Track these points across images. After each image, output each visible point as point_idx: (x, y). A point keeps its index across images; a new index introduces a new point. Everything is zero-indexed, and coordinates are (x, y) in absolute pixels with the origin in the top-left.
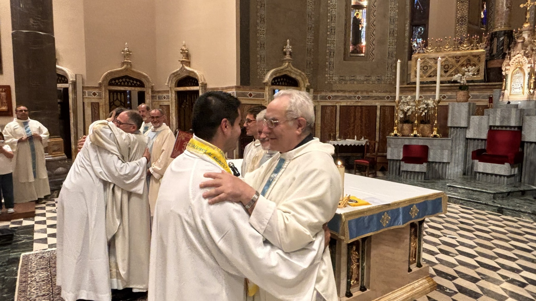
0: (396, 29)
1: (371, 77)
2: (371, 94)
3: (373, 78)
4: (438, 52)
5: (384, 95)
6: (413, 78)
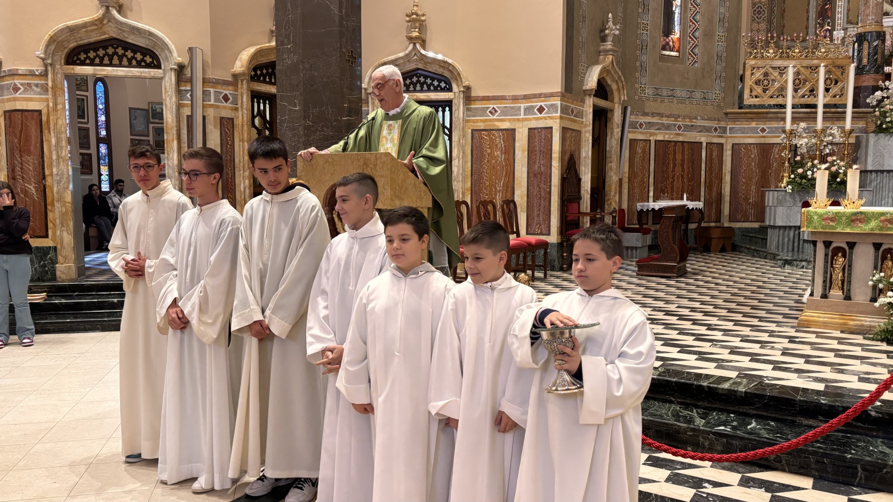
0: (727, 15)
1: (694, 93)
2: (695, 123)
4: (783, 57)
5: (712, 125)
6: (748, 99)
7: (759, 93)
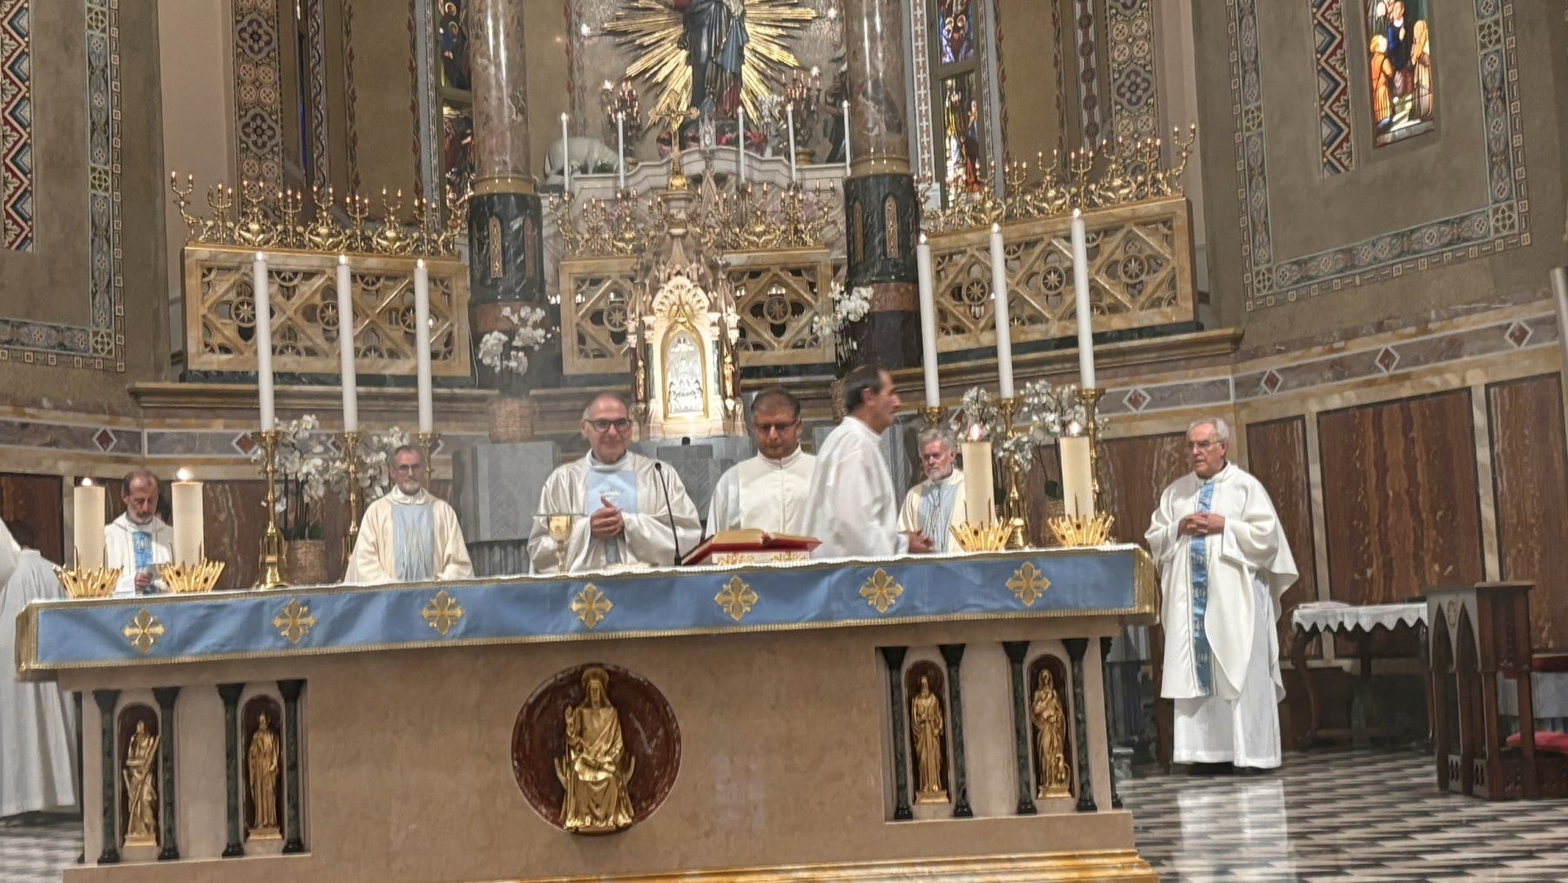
0: (117, 115)
1: (24, 330)
2: (33, 416)
3: (39, 334)
4: (287, 245)
5: (93, 426)
6: (199, 354)
7: (228, 339)
